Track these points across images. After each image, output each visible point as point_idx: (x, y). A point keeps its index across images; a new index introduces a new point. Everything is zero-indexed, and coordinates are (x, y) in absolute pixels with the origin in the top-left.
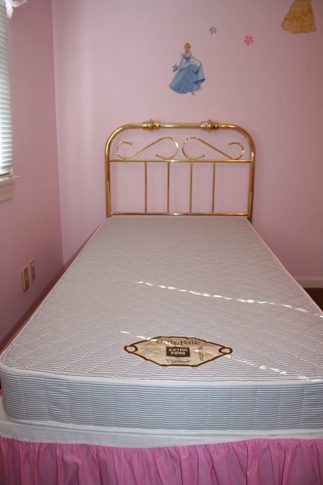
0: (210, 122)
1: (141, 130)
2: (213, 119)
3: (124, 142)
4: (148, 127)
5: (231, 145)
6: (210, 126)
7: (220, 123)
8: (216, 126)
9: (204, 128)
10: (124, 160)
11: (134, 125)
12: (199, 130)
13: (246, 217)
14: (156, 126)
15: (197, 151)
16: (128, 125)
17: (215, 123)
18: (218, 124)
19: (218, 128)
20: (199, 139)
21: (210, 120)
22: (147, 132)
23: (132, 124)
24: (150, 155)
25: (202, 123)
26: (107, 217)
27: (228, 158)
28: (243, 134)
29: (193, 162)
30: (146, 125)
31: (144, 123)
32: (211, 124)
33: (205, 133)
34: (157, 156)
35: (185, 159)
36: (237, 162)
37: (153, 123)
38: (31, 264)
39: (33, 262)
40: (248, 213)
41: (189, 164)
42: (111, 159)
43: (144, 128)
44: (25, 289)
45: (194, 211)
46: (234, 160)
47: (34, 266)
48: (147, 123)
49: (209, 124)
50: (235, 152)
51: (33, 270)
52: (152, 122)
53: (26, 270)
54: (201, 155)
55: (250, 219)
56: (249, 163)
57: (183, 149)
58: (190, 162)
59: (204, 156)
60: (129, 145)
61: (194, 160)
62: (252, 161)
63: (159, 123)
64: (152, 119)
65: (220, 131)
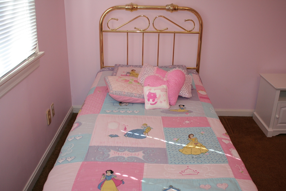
1: (124, 10)
2: (175, 3)
3: (112, 19)
4: (129, 8)
5: (186, 21)
7: (179, 6)
9: (168, 10)
10: (114, 31)
11: (119, 7)
12: (165, 11)
13: (195, 70)
14: (135, 7)
15: (163, 25)
16: (115, 7)
17: (176, 6)
19: (177, 9)
20: (164, 17)
21: (172, 4)
22: (129, 12)
23: (118, 6)
24: (130, 27)
25: (167, 6)
26: (101, 68)
27: (185, 31)
30: (128, 7)
31: (126, 6)
32: (173, 6)
33: (169, 13)
34: (135, 28)
35: (155, 30)
36: (190, 32)
37: (133, 6)
38: (52, 106)
39: (53, 105)
40: (197, 67)
41: (157, 34)
42: (103, 29)
43: (127, 9)
44: (49, 124)
46: (188, 31)
47: (53, 107)
48: (128, 6)
49: (171, 7)
50: (189, 26)
51: (53, 110)
52: (132, 5)
53: (49, 111)
54: (165, 28)
55: (198, 71)
56: (198, 34)
57: (153, 23)
58: (158, 32)
59: (167, 29)
60: (116, 20)
61: (161, 31)
62: (200, 32)
63: (137, 5)
64: (132, 3)
65: (179, 11)
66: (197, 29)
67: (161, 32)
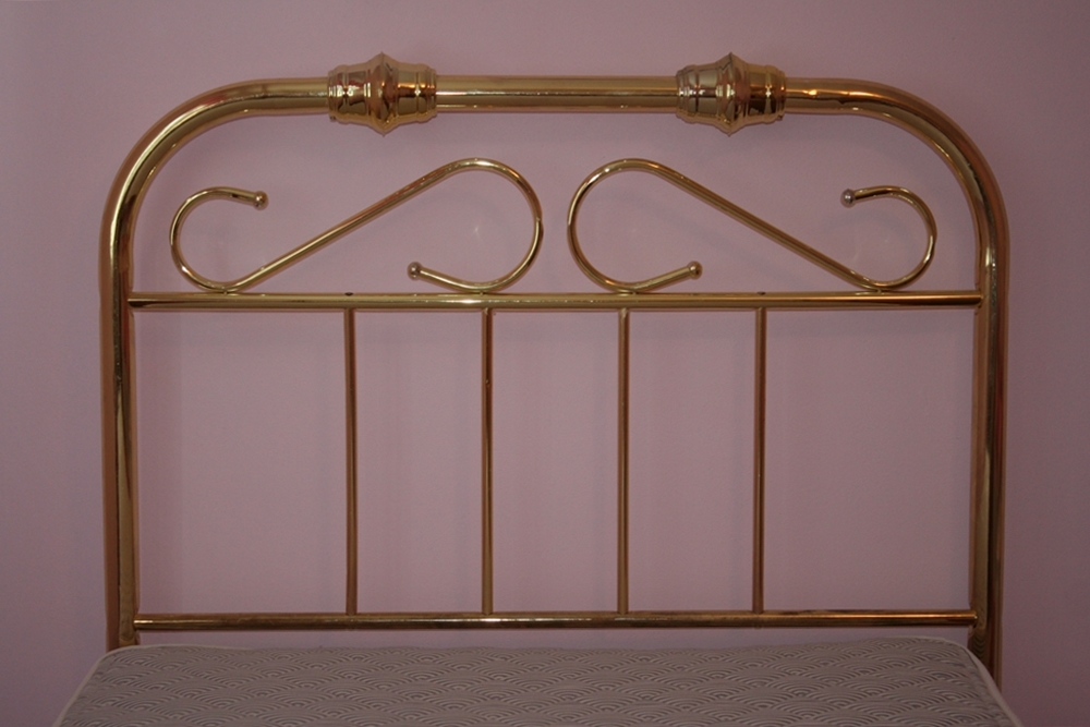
0: (728, 68)
1: (321, 121)
2: (752, 53)
3: (215, 193)
4: (359, 99)
5: (860, 205)
6: (730, 93)
7: (789, 74)
8: (768, 94)
10: (216, 299)
11: (274, 89)
12: (668, 121)
13: (964, 633)
14: (411, 94)
16: (242, 89)
17: (761, 77)
18: (778, 79)
19: (778, 103)
20: (667, 173)
21: (730, 57)
22: (358, 135)
23: (264, 85)
25: (683, 74)
26: (114, 643)
27: (847, 287)
28: (930, 138)
29: (631, 307)
30: (352, 91)
31: (337, 79)
32: (739, 80)
34: (416, 272)
35: (588, 286)
36: (896, 297)
37: (391, 80)
40: (974, 606)
41: (611, 319)
42: (139, 286)
43: (341, 107)
45: (639, 603)
46: (875, 290)
48: (354, 78)
49: (723, 83)
52: (384, 71)
54: (680, 263)
55: (986, 646)
56: (967, 315)
57: (572, 229)
58: (616, 307)
59: (698, 272)
60: (250, 208)
61: (638, 292)
62: (986, 297)
63: (429, 76)
64: (382, 56)
65: (791, 120)
66: (954, 268)
67: (648, 298)
